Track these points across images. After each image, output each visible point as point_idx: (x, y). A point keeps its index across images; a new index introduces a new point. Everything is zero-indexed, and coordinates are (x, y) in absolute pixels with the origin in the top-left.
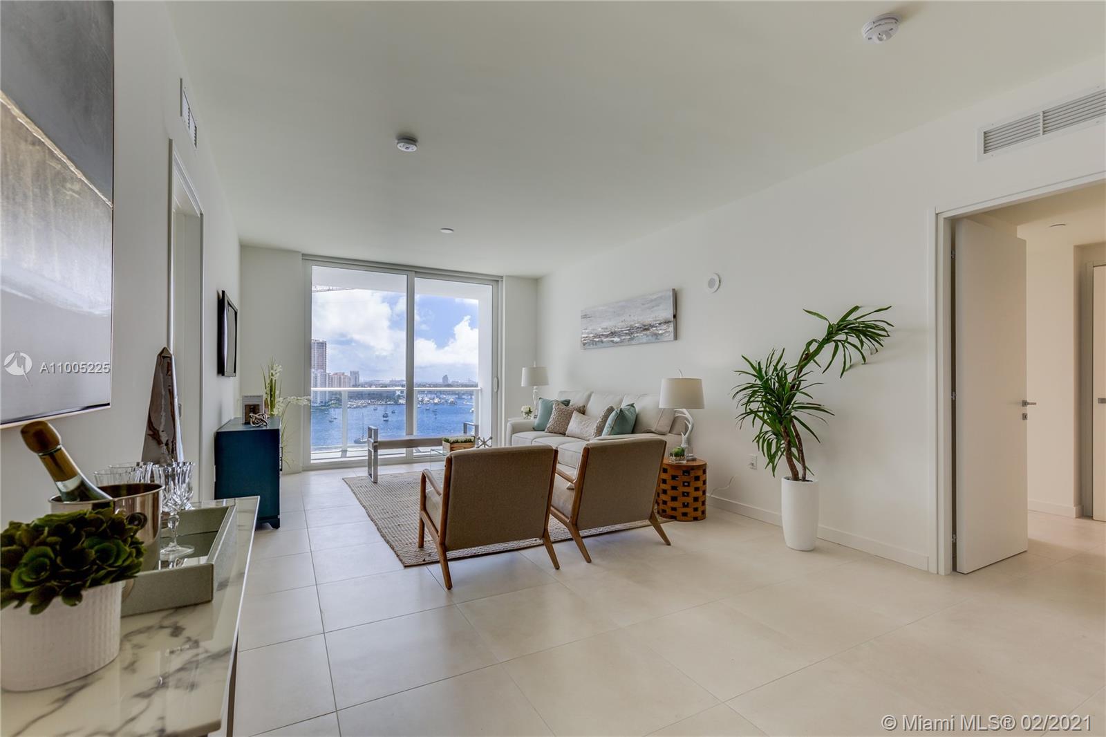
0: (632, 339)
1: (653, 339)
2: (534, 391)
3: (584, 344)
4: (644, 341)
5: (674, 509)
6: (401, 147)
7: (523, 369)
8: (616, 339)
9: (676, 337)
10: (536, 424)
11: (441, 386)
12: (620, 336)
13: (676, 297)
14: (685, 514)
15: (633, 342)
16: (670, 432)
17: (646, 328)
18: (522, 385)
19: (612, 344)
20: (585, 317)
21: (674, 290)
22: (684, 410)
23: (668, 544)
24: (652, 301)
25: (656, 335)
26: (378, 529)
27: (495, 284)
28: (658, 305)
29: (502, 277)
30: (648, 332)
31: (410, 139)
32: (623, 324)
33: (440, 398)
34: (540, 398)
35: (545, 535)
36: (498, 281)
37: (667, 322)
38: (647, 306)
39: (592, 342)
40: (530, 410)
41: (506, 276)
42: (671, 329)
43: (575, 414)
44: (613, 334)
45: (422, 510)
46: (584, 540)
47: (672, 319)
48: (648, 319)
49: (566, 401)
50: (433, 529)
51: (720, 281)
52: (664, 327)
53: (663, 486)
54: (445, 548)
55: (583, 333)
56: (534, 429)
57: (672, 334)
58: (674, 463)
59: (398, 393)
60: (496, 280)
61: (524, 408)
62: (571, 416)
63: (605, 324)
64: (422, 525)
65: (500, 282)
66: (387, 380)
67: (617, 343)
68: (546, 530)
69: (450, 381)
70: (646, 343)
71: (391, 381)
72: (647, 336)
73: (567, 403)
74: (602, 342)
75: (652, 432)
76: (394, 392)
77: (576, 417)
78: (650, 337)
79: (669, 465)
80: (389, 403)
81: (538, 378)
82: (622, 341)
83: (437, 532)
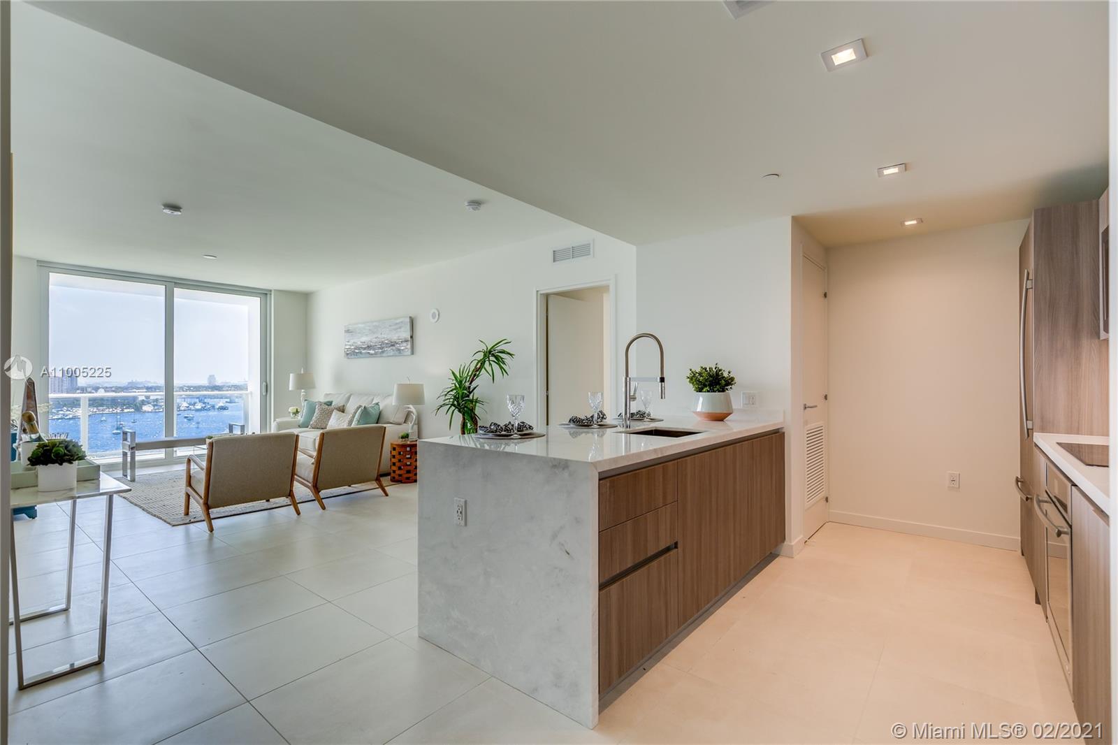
0: (383, 352)
1: (397, 353)
2: (302, 394)
3: (347, 354)
4: (391, 354)
5: (400, 475)
6: (167, 211)
7: (291, 375)
8: (372, 352)
9: (413, 353)
10: (301, 422)
11: (206, 388)
12: (374, 350)
13: (412, 322)
14: (408, 478)
15: (384, 355)
16: (405, 422)
17: (393, 344)
18: (290, 389)
19: (368, 355)
20: (348, 331)
21: (411, 317)
22: (411, 406)
23: (387, 495)
24: (397, 324)
25: (399, 350)
26: (143, 510)
27: (263, 296)
28: (400, 328)
29: (271, 291)
30: (394, 348)
31: (175, 208)
32: (376, 340)
33: (204, 403)
34: (306, 400)
35: (290, 494)
36: (266, 294)
37: (406, 341)
38: (392, 327)
39: (353, 353)
40: (297, 411)
41: (275, 290)
42: (409, 346)
43: (335, 412)
44: (369, 347)
45: (187, 486)
46: (323, 500)
47: (410, 339)
48: (394, 337)
49: (328, 402)
50: (197, 496)
51: (439, 315)
52: (405, 344)
53: (393, 460)
54: (208, 507)
55: (346, 345)
56: (299, 426)
57: (410, 350)
58: (401, 443)
59: (141, 398)
60: (264, 294)
61: (292, 409)
62: (331, 414)
63: (364, 339)
64: (188, 496)
65: (268, 295)
66: (124, 382)
67: (372, 354)
68: (291, 491)
69: (219, 382)
70: (393, 356)
71: (129, 383)
72: (393, 350)
73: (329, 404)
74: (361, 353)
75: (391, 423)
76: (135, 398)
77: (335, 414)
78: (395, 351)
79: (396, 445)
80: (126, 411)
81: (305, 382)
82: (376, 354)
83: (201, 497)
